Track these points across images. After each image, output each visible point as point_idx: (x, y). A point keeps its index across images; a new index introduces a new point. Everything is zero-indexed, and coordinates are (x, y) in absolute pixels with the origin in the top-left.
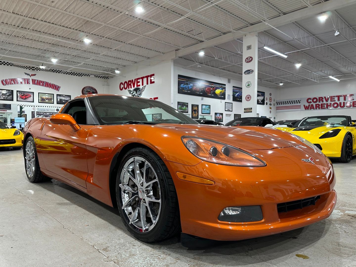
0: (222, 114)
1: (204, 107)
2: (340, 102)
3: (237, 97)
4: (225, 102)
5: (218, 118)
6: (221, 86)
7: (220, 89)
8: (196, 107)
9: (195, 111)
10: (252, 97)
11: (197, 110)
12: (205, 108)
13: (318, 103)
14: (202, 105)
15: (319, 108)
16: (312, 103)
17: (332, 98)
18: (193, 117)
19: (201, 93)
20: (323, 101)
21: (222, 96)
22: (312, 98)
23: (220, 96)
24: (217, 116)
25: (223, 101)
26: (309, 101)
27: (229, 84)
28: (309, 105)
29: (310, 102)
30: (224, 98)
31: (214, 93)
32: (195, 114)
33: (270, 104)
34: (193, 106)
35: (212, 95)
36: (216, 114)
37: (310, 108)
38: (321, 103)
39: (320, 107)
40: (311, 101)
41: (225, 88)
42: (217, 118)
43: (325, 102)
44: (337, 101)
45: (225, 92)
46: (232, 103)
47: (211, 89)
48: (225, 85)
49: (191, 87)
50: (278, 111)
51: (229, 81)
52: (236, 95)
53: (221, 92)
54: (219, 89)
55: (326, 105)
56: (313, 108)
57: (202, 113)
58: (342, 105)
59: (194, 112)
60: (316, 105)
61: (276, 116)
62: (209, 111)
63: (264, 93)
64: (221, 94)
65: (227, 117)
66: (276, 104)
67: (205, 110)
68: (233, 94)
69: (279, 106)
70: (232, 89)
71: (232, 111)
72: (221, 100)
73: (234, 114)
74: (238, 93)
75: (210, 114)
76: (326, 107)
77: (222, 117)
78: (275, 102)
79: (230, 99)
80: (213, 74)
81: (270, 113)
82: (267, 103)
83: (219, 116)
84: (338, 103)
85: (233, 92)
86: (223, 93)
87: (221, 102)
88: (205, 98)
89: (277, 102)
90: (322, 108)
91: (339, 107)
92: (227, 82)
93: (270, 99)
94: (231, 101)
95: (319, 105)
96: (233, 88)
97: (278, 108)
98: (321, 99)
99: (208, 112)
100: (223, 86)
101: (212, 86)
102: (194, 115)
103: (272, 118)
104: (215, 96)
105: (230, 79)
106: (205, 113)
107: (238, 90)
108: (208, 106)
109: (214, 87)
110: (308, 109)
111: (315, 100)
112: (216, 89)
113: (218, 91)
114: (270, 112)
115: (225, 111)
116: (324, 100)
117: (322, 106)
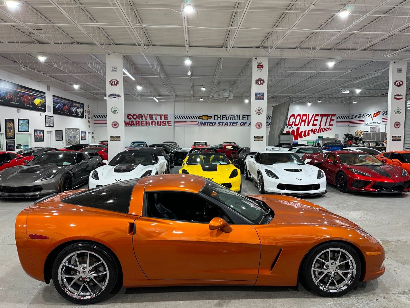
0: (42, 131)
1: (21, 122)
2: (157, 120)
3: (58, 110)
4: (46, 116)
5: (39, 136)
6: (40, 94)
7: (40, 98)
8: (11, 123)
9: (10, 128)
10: (119, 125)
11: (13, 127)
12: (23, 123)
13: (138, 120)
14: (18, 119)
15: (139, 125)
16: (133, 120)
17: (150, 116)
18: (8, 137)
19: (17, 103)
20: (142, 119)
21: (42, 108)
22: (132, 115)
23: (40, 108)
24: (37, 134)
25: (44, 114)
26: (130, 117)
27: (48, 91)
28: (129, 121)
29: (131, 119)
30: (44, 111)
31: (33, 104)
32: (10, 132)
33: (89, 118)
34: (6, 121)
35: (31, 106)
36: (36, 131)
37: (131, 125)
38: (141, 120)
39: (140, 123)
40: (131, 117)
41: (44, 97)
42: (37, 137)
43: (144, 120)
44: (154, 120)
45: (45, 103)
46: (53, 117)
47: (30, 98)
48: (44, 93)
49: (4, 94)
50: (95, 125)
51: (48, 89)
52: (57, 106)
53: (41, 102)
54: (38, 98)
55: (145, 123)
56: (134, 125)
57: (19, 131)
58: (159, 124)
59: (8, 130)
60: (136, 121)
61: (94, 130)
62: (28, 128)
63: (83, 104)
64: (41, 104)
65: (48, 134)
66: (94, 118)
67: (23, 127)
68: (53, 105)
69: (96, 119)
70: (52, 98)
71: (53, 127)
72: (41, 113)
73: (56, 131)
74: (58, 103)
75: (29, 132)
76: (145, 124)
77: (43, 135)
78: (92, 115)
79: (50, 112)
80: (30, 77)
81: (89, 128)
82: (85, 116)
83: (40, 134)
84: (156, 121)
85: (53, 102)
86: (43, 104)
87: (41, 115)
88: (22, 110)
89: (94, 115)
90: (142, 125)
91: (157, 125)
92: (47, 90)
93: (89, 112)
94: (51, 114)
95: (139, 121)
96: (54, 98)
97: (95, 122)
98: (140, 116)
99: (26, 129)
100: (42, 95)
101: (30, 94)
102: (9, 134)
103: (91, 133)
104: (35, 108)
105: (49, 86)
106: (22, 131)
107: (58, 101)
108: (26, 121)
109: (32, 95)
110: (128, 125)
111: (135, 117)
112: (35, 98)
113: (37, 101)
114: (89, 126)
115: (46, 126)
116: (143, 117)
117: (141, 123)
